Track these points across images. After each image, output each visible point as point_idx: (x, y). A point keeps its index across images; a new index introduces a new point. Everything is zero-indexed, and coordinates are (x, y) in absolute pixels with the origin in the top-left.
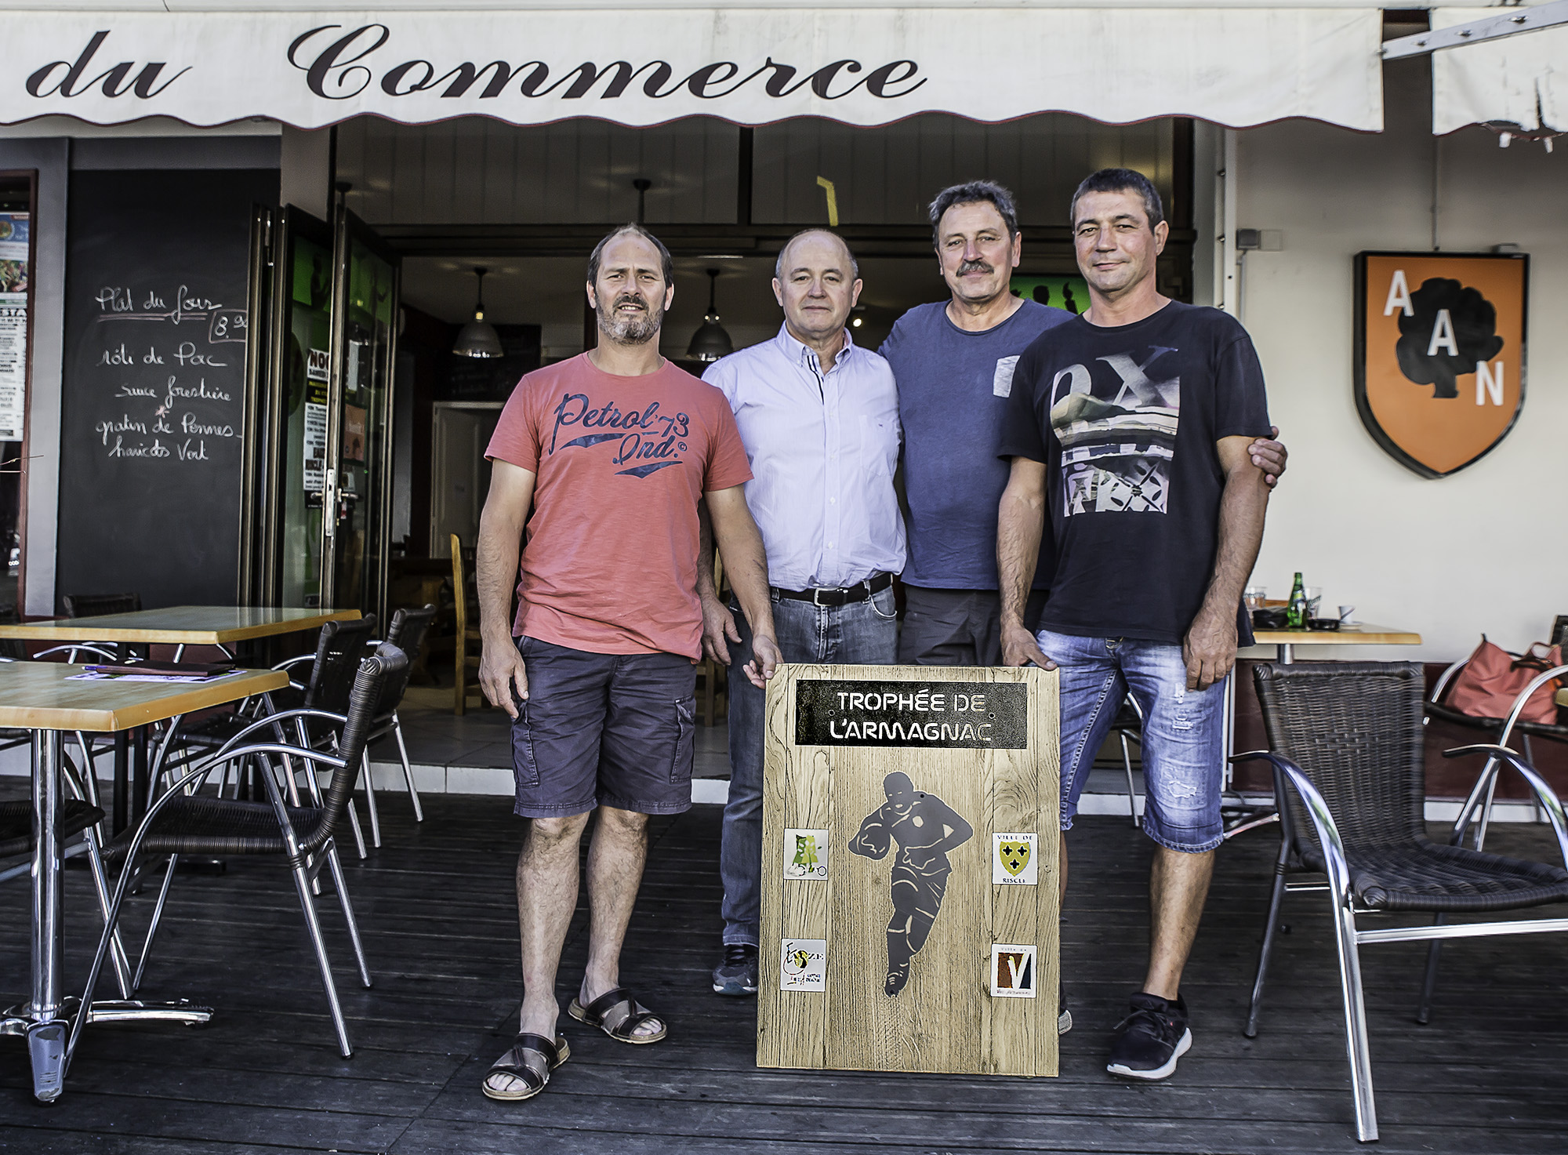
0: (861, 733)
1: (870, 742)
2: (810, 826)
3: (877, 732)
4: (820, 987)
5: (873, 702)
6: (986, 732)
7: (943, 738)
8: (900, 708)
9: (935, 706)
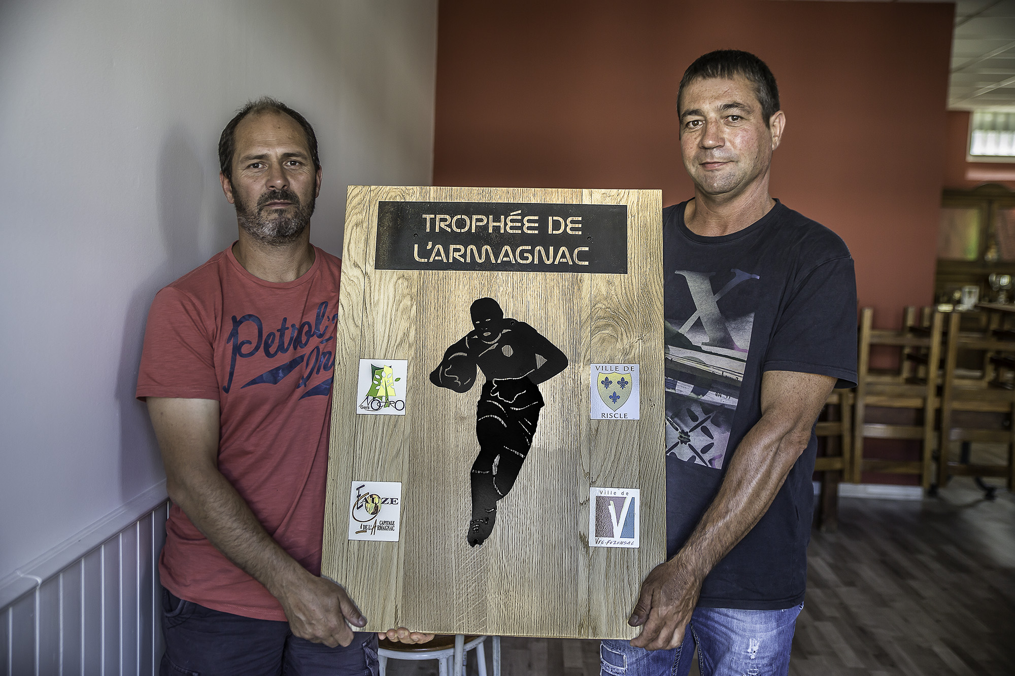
0: (448, 258)
1: (456, 266)
2: (389, 356)
3: (464, 256)
4: (392, 536)
5: (461, 224)
6: (581, 256)
7: (536, 262)
8: (491, 231)
9: (529, 228)
